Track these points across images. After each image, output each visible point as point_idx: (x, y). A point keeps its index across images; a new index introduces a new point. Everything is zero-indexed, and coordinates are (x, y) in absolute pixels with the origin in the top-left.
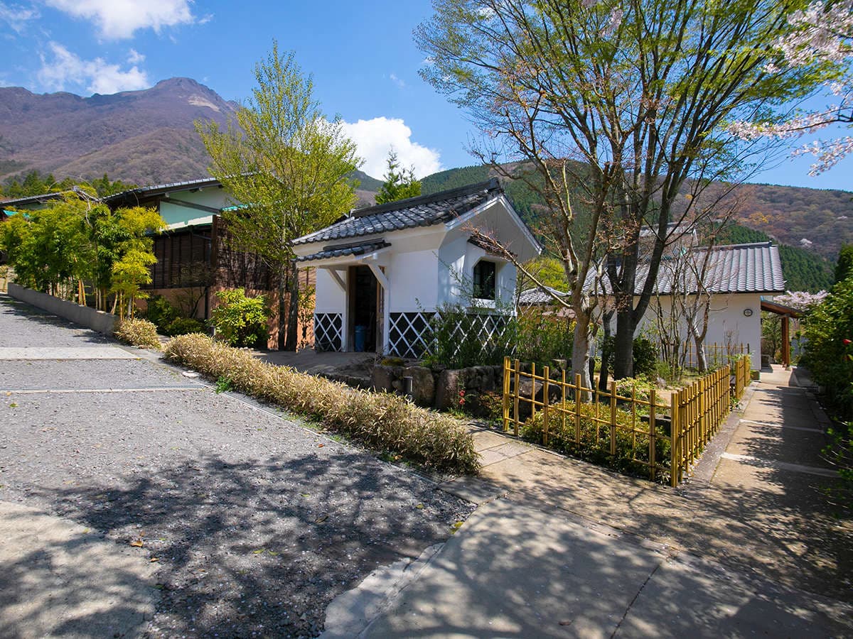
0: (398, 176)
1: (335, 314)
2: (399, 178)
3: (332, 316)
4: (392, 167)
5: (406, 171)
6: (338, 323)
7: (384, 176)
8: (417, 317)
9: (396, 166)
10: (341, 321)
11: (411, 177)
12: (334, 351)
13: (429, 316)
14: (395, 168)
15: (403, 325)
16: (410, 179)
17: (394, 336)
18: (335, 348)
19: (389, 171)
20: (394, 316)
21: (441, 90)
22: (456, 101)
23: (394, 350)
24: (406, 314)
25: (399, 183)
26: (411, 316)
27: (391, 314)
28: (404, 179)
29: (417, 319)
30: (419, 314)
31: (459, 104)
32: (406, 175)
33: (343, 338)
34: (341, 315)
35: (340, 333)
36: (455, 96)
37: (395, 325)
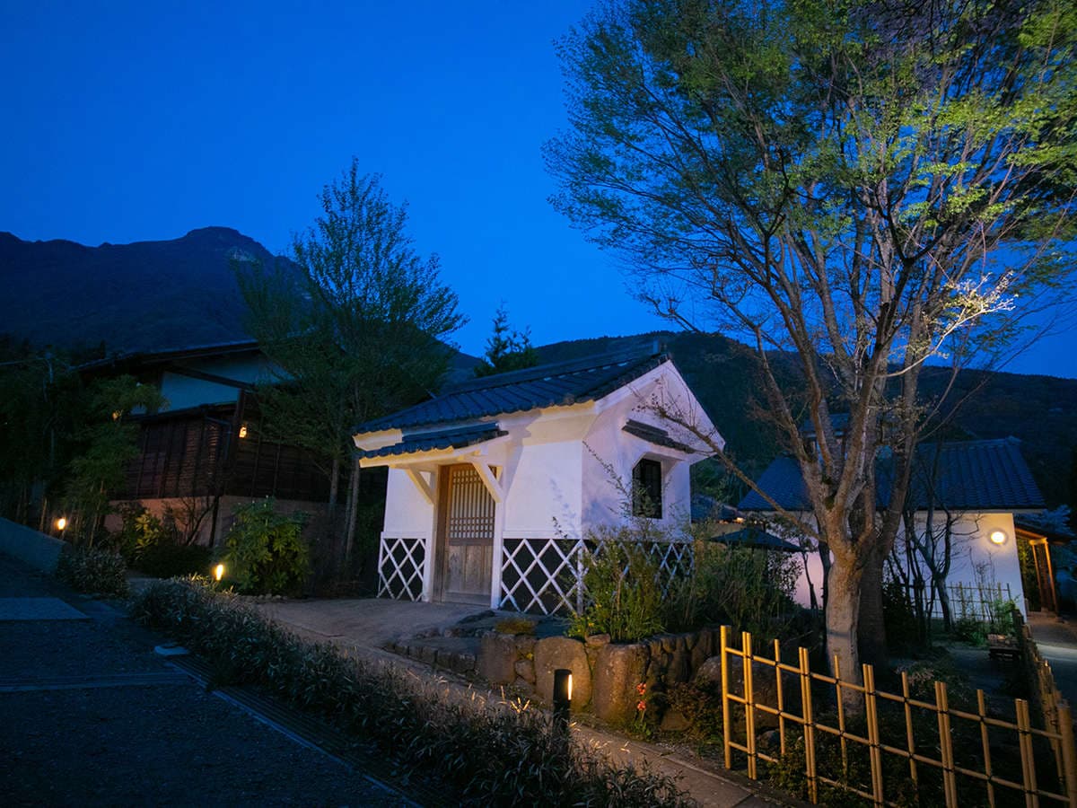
0: (506, 342)
1: (415, 540)
2: (508, 345)
3: (410, 542)
4: (499, 330)
5: (519, 336)
6: (419, 554)
7: (488, 340)
8: (547, 546)
9: (505, 329)
10: (423, 551)
11: (525, 343)
12: (410, 599)
13: (566, 544)
14: (503, 332)
15: (524, 559)
16: (524, 346)
17: (509, 576)
18: (411, 595)
19: (496, 335)
20: (510, 544)
21: (578, 224)
22: (596, 241)
23: (509, 601)
24: (528, 540)
25: (508, 351)
26: (538, 544)
27: (505, 540)
28: (516, 345)
29: (548, 550)
30: (551, 542)
31: (601, 243)
32: (518, 340)
33: (427, 580)
34: (424, 540)
35: (422, 570)
36: (595, 233)
37: (511, 559)
